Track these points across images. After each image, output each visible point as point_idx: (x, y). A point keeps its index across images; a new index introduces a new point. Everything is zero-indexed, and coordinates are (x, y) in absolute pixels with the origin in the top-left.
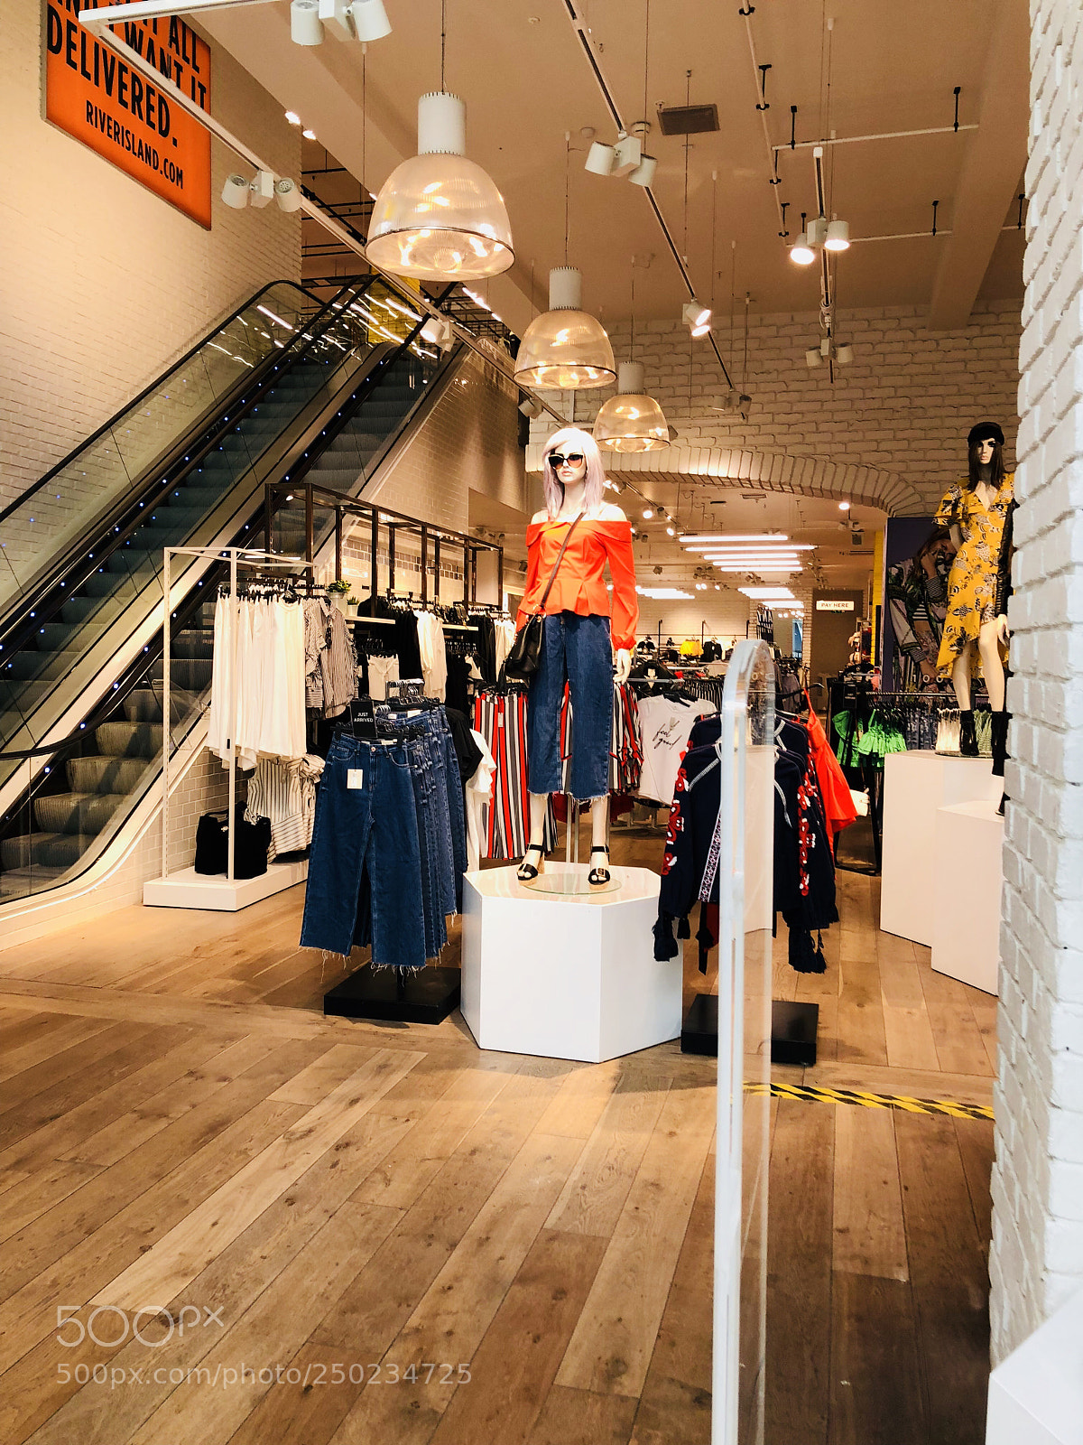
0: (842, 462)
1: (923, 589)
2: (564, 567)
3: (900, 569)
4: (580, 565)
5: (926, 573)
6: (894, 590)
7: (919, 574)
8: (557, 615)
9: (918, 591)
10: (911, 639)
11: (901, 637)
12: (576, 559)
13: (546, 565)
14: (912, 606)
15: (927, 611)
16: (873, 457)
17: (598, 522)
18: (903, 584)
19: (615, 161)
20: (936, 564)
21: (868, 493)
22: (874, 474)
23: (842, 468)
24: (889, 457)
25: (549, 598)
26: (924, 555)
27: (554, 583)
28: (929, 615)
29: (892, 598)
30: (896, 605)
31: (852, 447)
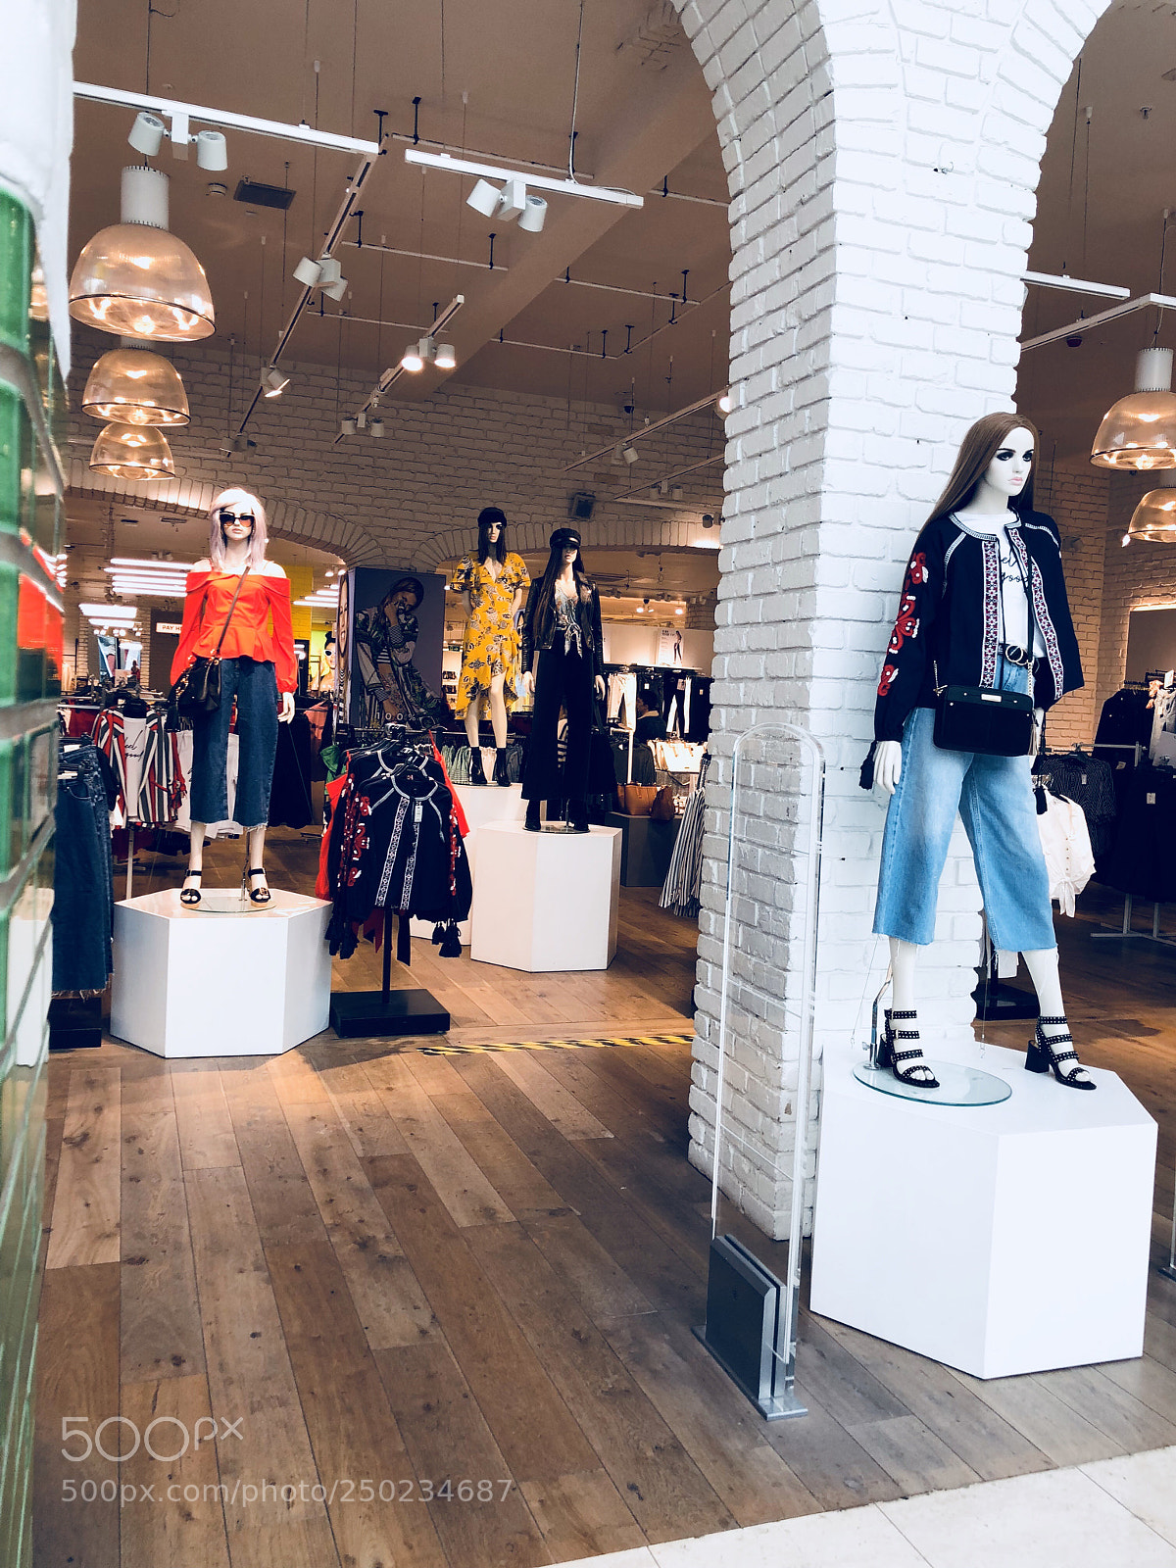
0: (312, 510)
1: (386, 635)
2: (236, 616)
3: (366, 615)
4: (252, 616)
5: (389, 621)
6: (361, 634)
7: (382, 622)
8: (233, 660)
9: (382, 637)
10: (375, 680)
11: (366, 678)
12: (247, 609)
13: (219, 613)
14: (376, 650)
15: (389, 656)
16: (341, 508)
17: (264, 577)
18: (369, 630)
19: (320, 277)
20: (398, 614)
21: (336, 542)
22: (341, 525)
23: (312, 515)
24: (354, 510)
25: (224, 643)
26: (387, 604)
27: (228, 629)
28: (391, 659)
29: (359, 641)
30: (362, 648)
31: (321, 496)
